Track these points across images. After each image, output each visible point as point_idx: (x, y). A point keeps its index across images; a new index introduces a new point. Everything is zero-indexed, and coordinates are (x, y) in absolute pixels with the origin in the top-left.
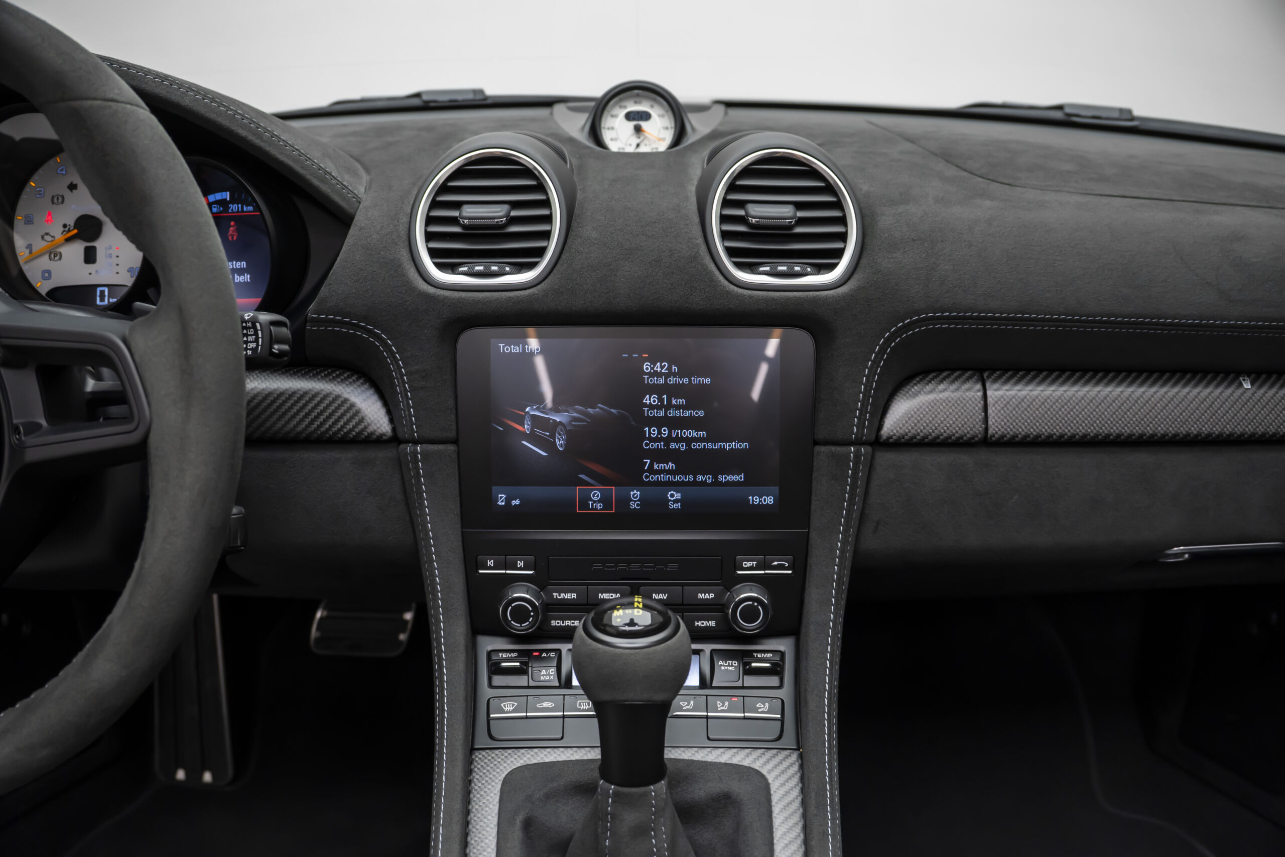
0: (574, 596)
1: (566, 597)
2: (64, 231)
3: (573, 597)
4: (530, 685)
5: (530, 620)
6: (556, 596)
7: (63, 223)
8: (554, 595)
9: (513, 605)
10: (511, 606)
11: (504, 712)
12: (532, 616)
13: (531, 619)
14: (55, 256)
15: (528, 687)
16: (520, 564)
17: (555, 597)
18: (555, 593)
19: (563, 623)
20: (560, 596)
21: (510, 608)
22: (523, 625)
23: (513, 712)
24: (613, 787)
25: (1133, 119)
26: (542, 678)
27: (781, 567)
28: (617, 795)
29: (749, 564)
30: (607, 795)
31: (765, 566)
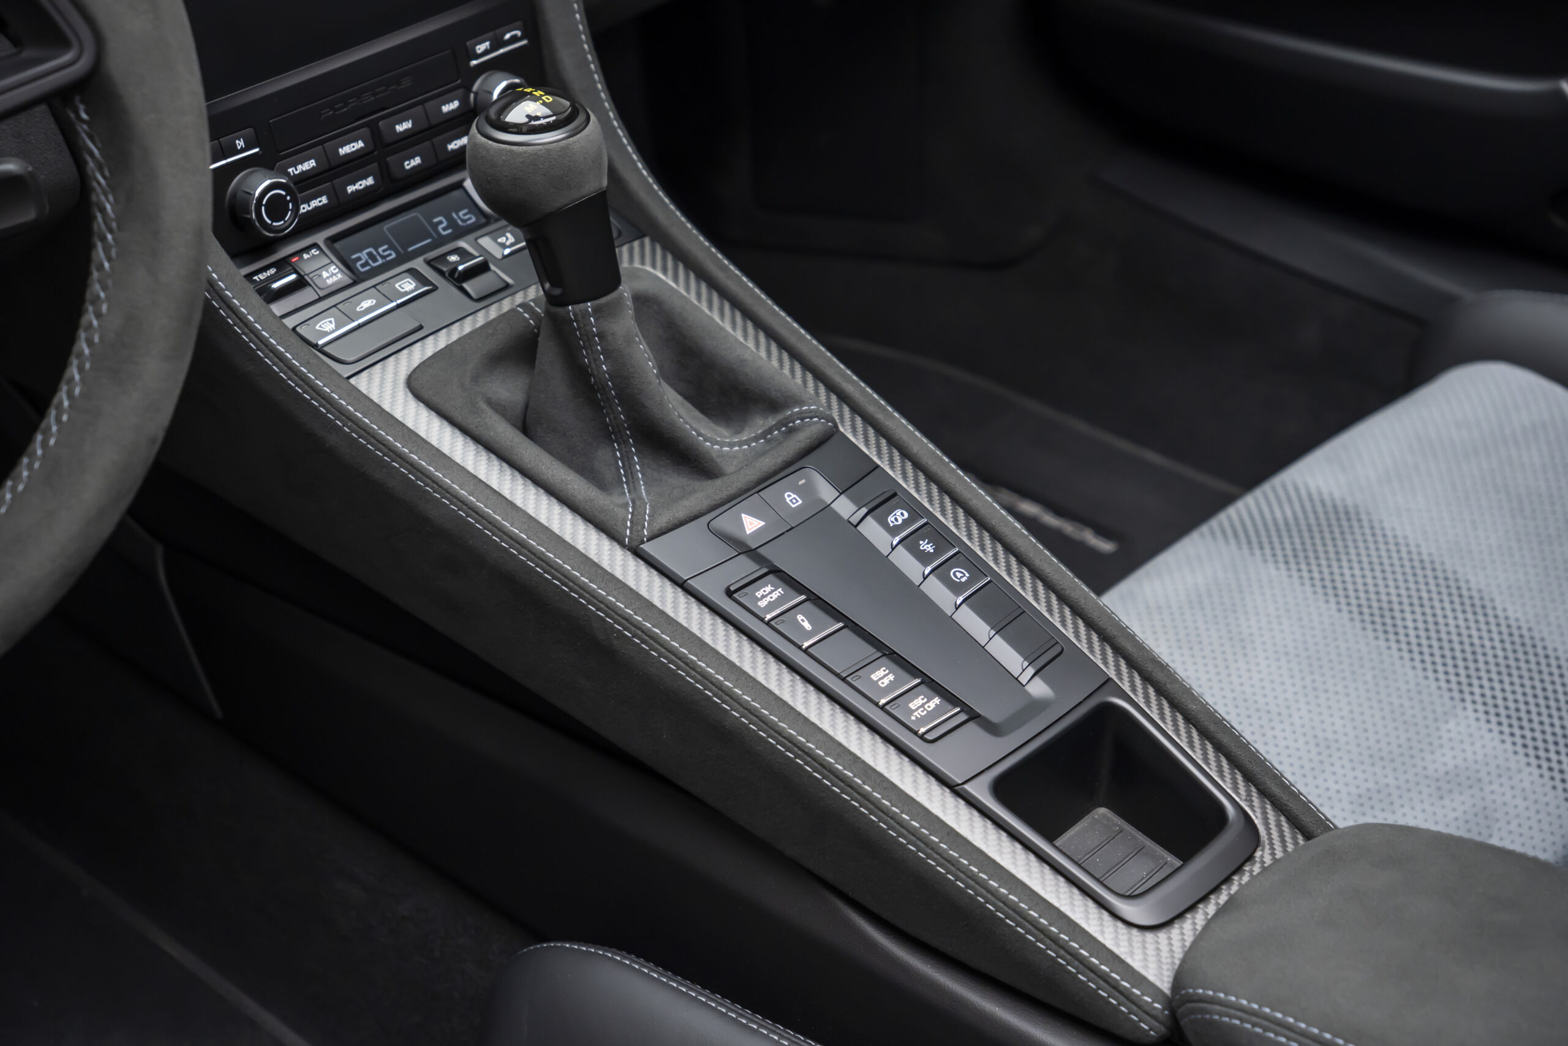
0: (312, 163)
1: (304, 169)
3: (312, 165)
4: (321, 295)
5: (291, 207)
6: (293, 171)
8: (289, 172)
9: (264, 202)
10: (264, 205)
11: (327, 334)
12: (289, 201)
13: (290, 205)
15: (320, 299)
16: (240, 144)
17: (292, 174)
18: (290, 168)
19: (309, 206)
20: (296, 170)
21: (263, 208)
22: (286, 219)
23: (337, 328)
24: (589, 304)
26: (330, 282)
27: (515, 39)
28: (597, 311)
29: (481, 48)
30: (586, 316)
31: (497, 44)
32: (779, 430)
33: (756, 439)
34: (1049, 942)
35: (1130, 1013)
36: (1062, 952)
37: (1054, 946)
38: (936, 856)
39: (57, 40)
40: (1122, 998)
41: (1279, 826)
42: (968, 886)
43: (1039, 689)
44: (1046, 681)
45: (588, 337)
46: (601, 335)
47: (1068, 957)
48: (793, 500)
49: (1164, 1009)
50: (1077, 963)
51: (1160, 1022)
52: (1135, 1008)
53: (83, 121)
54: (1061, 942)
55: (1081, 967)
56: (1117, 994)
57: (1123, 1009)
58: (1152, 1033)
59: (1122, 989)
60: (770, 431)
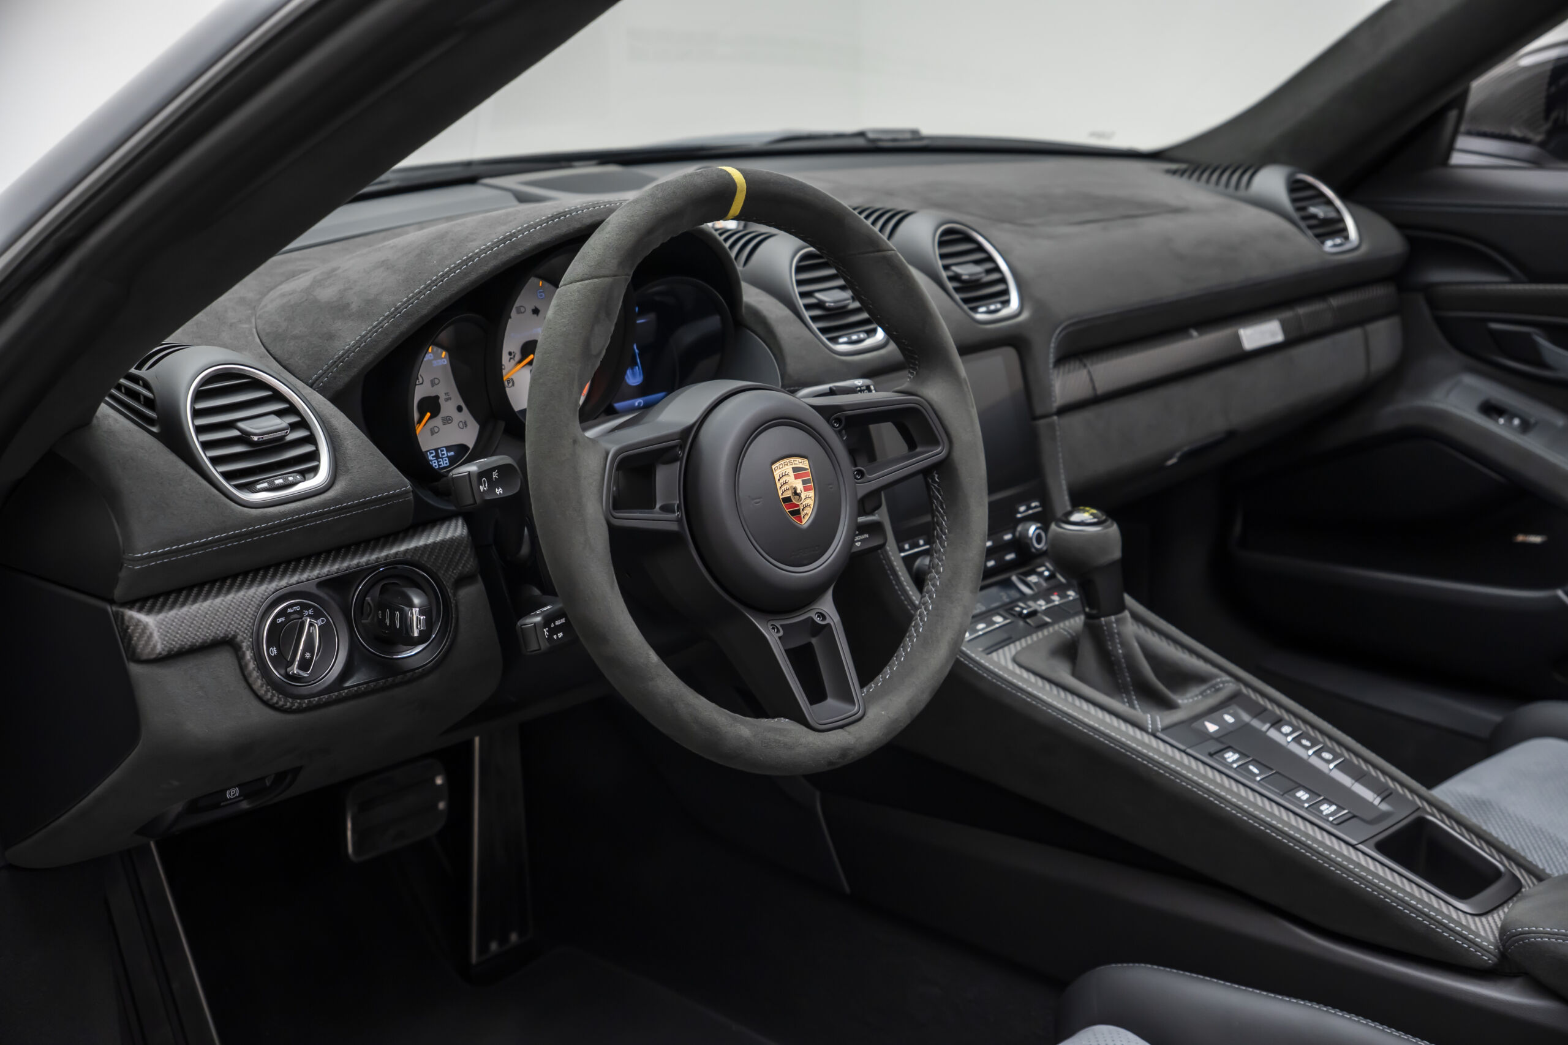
2: (511, 358)
7: (508, 351)
14: (508, 383)
24: (1113, 617)
25: (922, 138)
27: (1036, 507)
28: (1117, 621)
29: (1022, 509)
30: (1111, 623)
31: (1029, 508)
32: (1210, 690)
33: (1197, 696)
34: (1424, 916)
35: (1476, 951)
36: (1433, 922)
37: (1427, 919)
38: (1353, 875)
39: (934, 441)
40: (1470, 944)
41: (1530, 879)
42: (1373, 890)
43: (1384, 807)
44: (1388, 803)
45: (1112, 634)
46: (1119, 634)
47: (1437, 924)
48: (1229, 719)
49: (1495, 949)
50: (1441, 927)
51: (1494, 956)
52: (1479, 949)
53: (936, 482)
54: (1431, 916)
55: (1444, 929)
56: (1467, 941)
57: (1472, 949)
58: (1490, 961)
59: (1469, 939)
60: (1205, 691)
